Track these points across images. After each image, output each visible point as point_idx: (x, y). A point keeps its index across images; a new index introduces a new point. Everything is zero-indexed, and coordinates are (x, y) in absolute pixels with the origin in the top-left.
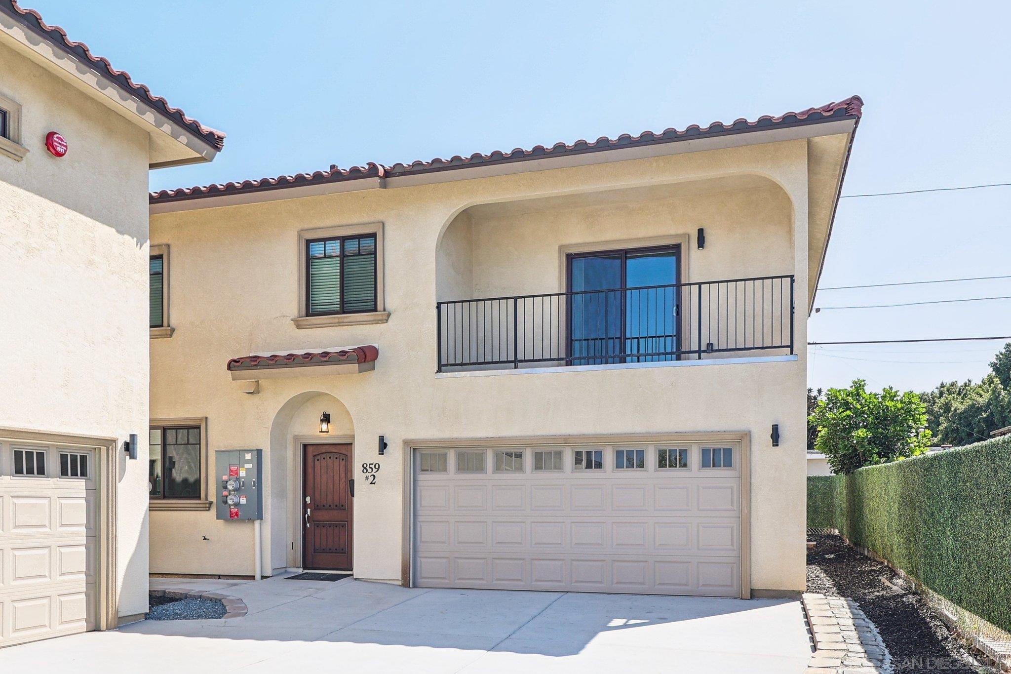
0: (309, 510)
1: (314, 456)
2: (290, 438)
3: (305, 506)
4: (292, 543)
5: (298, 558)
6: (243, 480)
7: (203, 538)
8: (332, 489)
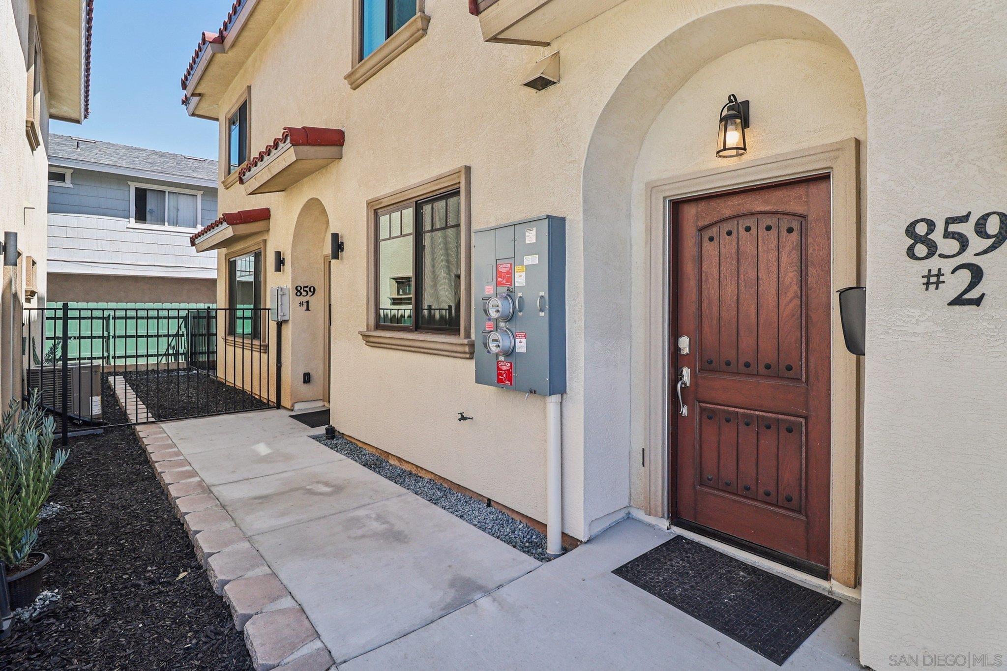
0: (686, 372)
1: (701, 230)
2: (638, 189)
3: (676, 359)
4: (643, 449)
5: (656, 491)
6: (520, 294)
7: (460, 416)
8: (754, 316)
